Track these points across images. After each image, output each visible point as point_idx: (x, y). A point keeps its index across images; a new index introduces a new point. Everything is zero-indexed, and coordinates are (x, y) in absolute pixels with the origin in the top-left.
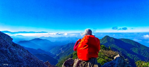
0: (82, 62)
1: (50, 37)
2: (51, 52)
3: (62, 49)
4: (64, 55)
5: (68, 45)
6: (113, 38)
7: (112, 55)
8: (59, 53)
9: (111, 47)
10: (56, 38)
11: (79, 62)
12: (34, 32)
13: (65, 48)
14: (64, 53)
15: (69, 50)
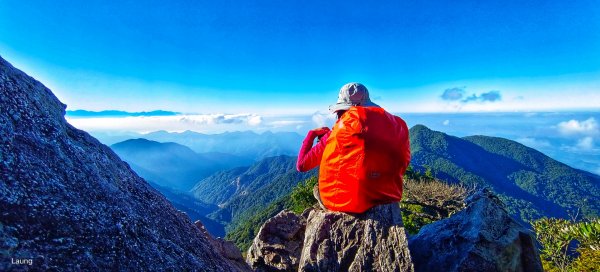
1: (188, 134)
2: (197, 195)
3: (241, 182)
4: (250, 205)
5: (264, 166)
6: (444, 134)
8: (228, 197)
9: (432, 171)
10: (215, 136)
12: (124, 114)
13: (253, 177)
14: (249, 198)
15: (269, 185)
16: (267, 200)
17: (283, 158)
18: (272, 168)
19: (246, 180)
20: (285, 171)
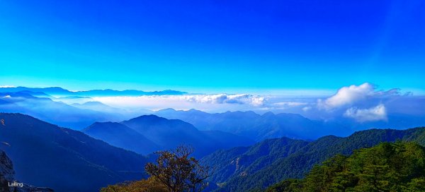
3: (241, 163)
4: (249, 187)
5: (265, 147)
8: (226, 177)
10: (217, 115)
13: (253, 158)
14: (247, 181)
15: (269, 168)
17: (285, 140)
18: (273, 150)
19: (245, 160)
20: (286, 155)
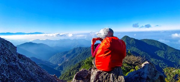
0: (102, 74)
1: (47, 40)
2: (51, 61)
3: (66, 57)
5: (74, 51)
6: (134, 39)
7: (134, 61)
8: (62, 62)
9: (131, 51)
10: (56, 41)
11: (98, 74)
12: (24, 34)
13: (70, 55)
14: (69, 62)
15: (76, 57)
16: (75, 62)
17: (80, 48)
18: (77, 51)
19: (68, 56)
20: (81, 52)
